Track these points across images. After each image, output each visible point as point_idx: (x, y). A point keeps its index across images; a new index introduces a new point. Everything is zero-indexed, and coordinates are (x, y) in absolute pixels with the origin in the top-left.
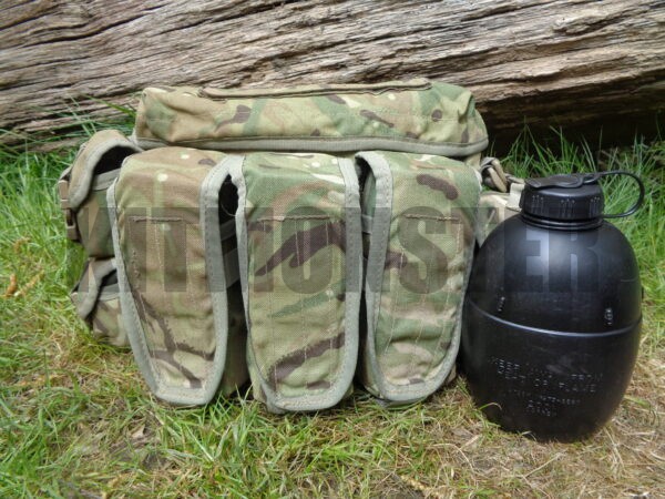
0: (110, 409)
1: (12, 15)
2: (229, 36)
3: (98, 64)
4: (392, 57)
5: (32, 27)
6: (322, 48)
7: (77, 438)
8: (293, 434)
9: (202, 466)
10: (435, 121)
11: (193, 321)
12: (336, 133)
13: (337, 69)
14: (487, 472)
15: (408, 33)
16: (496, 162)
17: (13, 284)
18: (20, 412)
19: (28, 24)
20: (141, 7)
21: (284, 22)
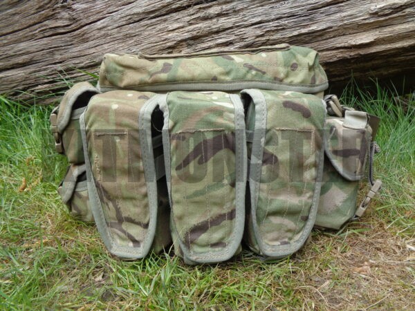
0: (81, 261)
1: (28, 21)
2: (159, 27)
3: (79, 48)
4: (262, 36)
5: (39, 28)
6: (217, 32)
7: (59, 280)
8: (201, 278)
9: (140, 299)
10: (293, 70)
11: (134, 201)
12: (228, 78)
13: (227, 45)
14: (337, 306)
15: (273, 20)
16: (335, 97)
17: (24, 184)
18: (24, 263)
19: (37, 26)
20: (105, 12)
21: (193, 17)
